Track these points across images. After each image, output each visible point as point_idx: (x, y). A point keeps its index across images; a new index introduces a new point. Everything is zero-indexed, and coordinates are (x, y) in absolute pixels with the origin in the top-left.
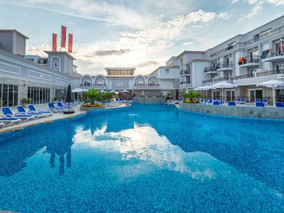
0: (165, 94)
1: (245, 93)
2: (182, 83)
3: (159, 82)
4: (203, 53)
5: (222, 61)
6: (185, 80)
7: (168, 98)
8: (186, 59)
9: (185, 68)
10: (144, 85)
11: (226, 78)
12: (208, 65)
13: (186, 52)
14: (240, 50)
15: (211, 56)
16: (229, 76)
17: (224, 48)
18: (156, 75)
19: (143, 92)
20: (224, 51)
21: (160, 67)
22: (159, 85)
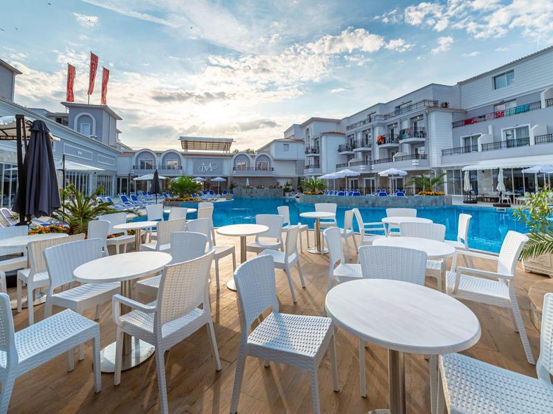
0: (283, 183)
1: (386, 182)
2: (308, 167)
3: (273, 165)
4: (338, 122)
5: (360, 137)
6: (312, 163)
7: (286, 190)
8: (314, 130)
9: (312, 144)
10: (249, 168)
11: (365, 162)
12: (342, 141)
13: (313, 120)
14: (379, 125)
15: (348, 128)
16: (369, 159)
17: (363, 119)
18: (269, 152)
19: (248, 180)
20: (362, 124)
21: (275, 141)
22: (273, 169)
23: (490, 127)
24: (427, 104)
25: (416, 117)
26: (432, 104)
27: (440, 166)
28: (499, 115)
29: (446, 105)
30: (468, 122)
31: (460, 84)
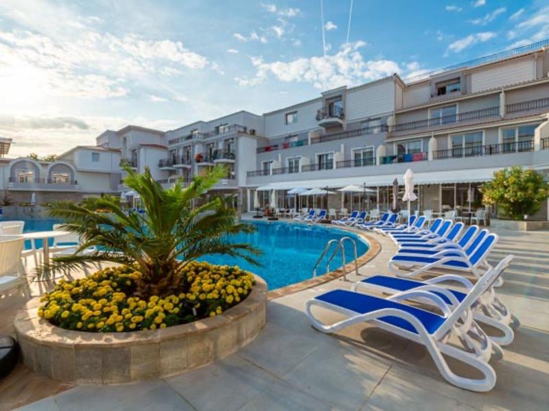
3: (78, 177)
5: (181, 153)
8: (132, 141)
9: (129, 156)
10: (37, 180)
12: (164, 155)
14: (199, 143)
15: (171, 142)
18: (72, 162)
19: (34, 195)
20: (183, 140)
21: (79, 148)
22: (76, 182)
23: (280, 156)
24: (237, 129)
25: (228, 140)
26: (242, 130)
27: (245, 186)
28: (286, 146)
29: (253, 132)
30: (268, 149)
31: (265, 115)
